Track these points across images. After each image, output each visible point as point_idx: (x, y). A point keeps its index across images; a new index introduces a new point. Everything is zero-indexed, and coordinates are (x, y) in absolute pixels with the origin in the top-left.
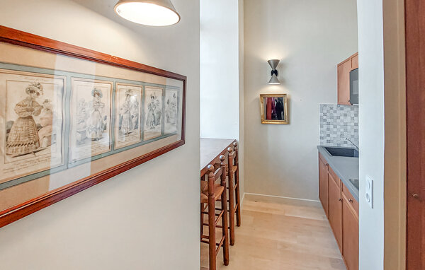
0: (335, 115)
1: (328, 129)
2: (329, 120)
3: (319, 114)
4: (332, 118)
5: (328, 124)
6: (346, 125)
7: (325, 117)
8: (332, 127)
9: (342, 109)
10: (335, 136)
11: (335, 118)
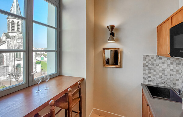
0: (155, 62)
1: (150, 73)
2: (150, 66)
3: (143, 62)
4: (152, 64)
5: (150, 69)
6: (163, 70)
7: (147, 64)
8: (152, 71)
9: (160, 59)
10: (155, 78)
11: (155, 65)
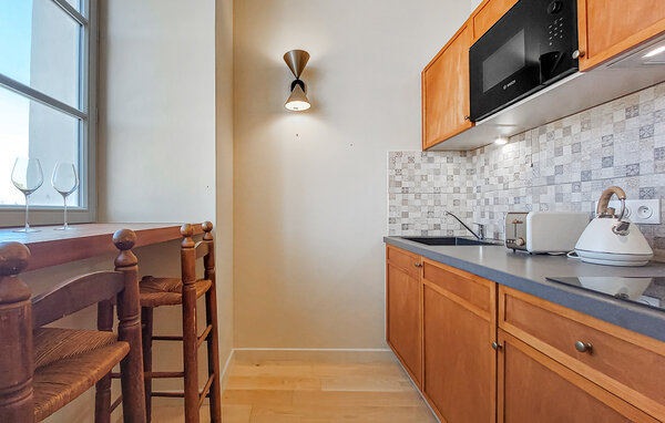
0: (417, 172)
1: (405, 202)
2: (405, 184)
3: (388, 172)
4: (411, 179)
5: (405, 191)
6: (437, 192)
7: (398, 178)
8: (411, 197)
9: (431, 160)
10: (418, 215)
11: (418, 179)
